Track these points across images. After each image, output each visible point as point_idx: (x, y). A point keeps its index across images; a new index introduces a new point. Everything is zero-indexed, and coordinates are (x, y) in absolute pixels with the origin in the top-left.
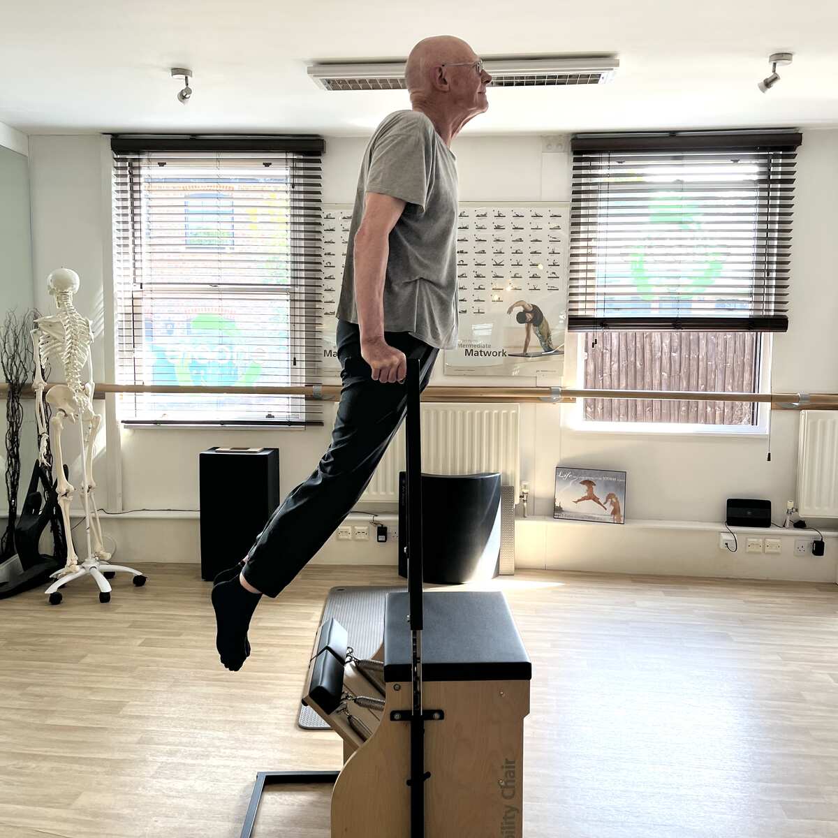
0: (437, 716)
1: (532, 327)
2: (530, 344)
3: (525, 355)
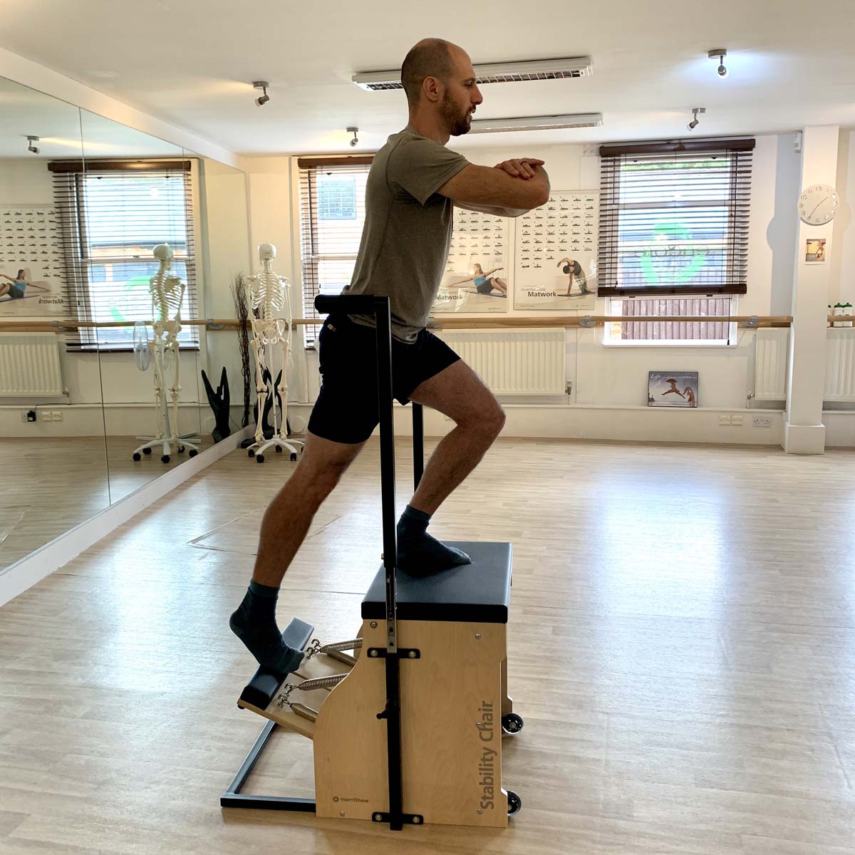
0: (412, 653)
1: (573, 276)
2: (572, 287)
3: (569, 295)
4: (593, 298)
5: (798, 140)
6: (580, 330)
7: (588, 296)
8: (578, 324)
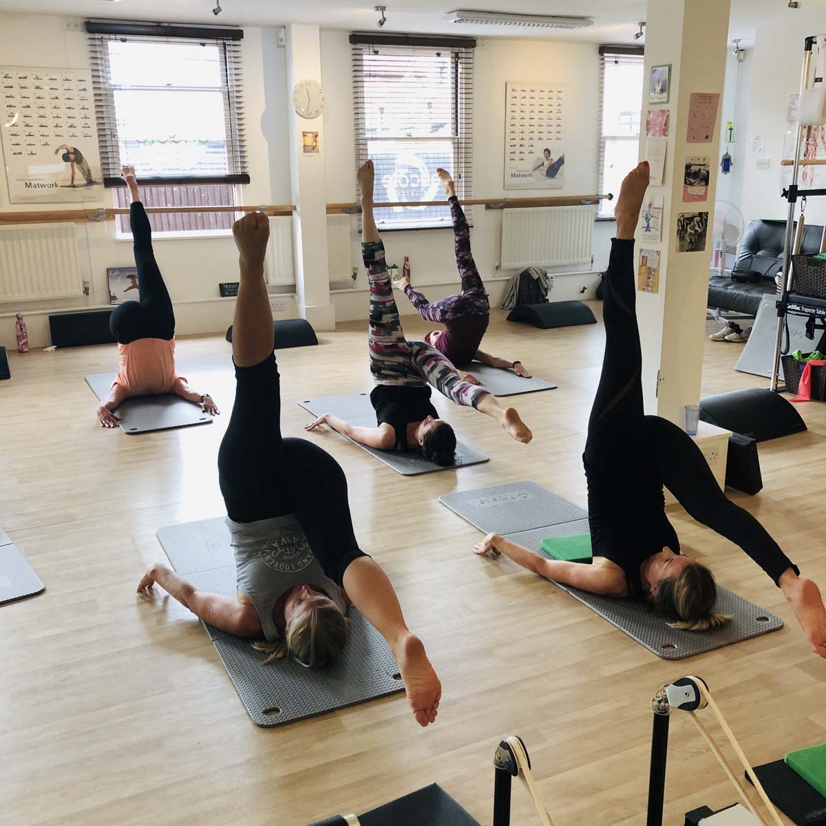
1: (75, 164)
2: (76, 177)
3: (74, 186)
4: (99, 189)
5: (282, 35)
6: (89, 225)
7: (95, 187)
8: (87, 217)
